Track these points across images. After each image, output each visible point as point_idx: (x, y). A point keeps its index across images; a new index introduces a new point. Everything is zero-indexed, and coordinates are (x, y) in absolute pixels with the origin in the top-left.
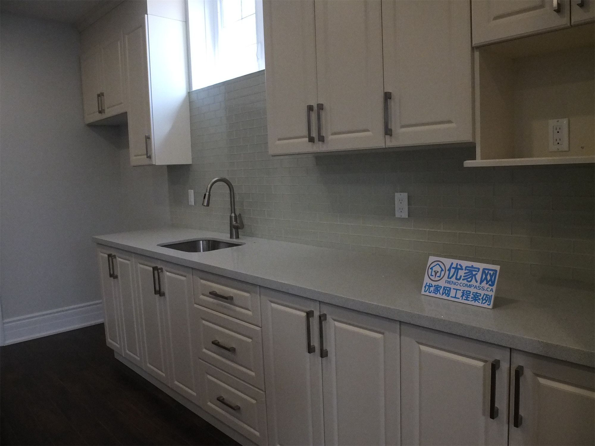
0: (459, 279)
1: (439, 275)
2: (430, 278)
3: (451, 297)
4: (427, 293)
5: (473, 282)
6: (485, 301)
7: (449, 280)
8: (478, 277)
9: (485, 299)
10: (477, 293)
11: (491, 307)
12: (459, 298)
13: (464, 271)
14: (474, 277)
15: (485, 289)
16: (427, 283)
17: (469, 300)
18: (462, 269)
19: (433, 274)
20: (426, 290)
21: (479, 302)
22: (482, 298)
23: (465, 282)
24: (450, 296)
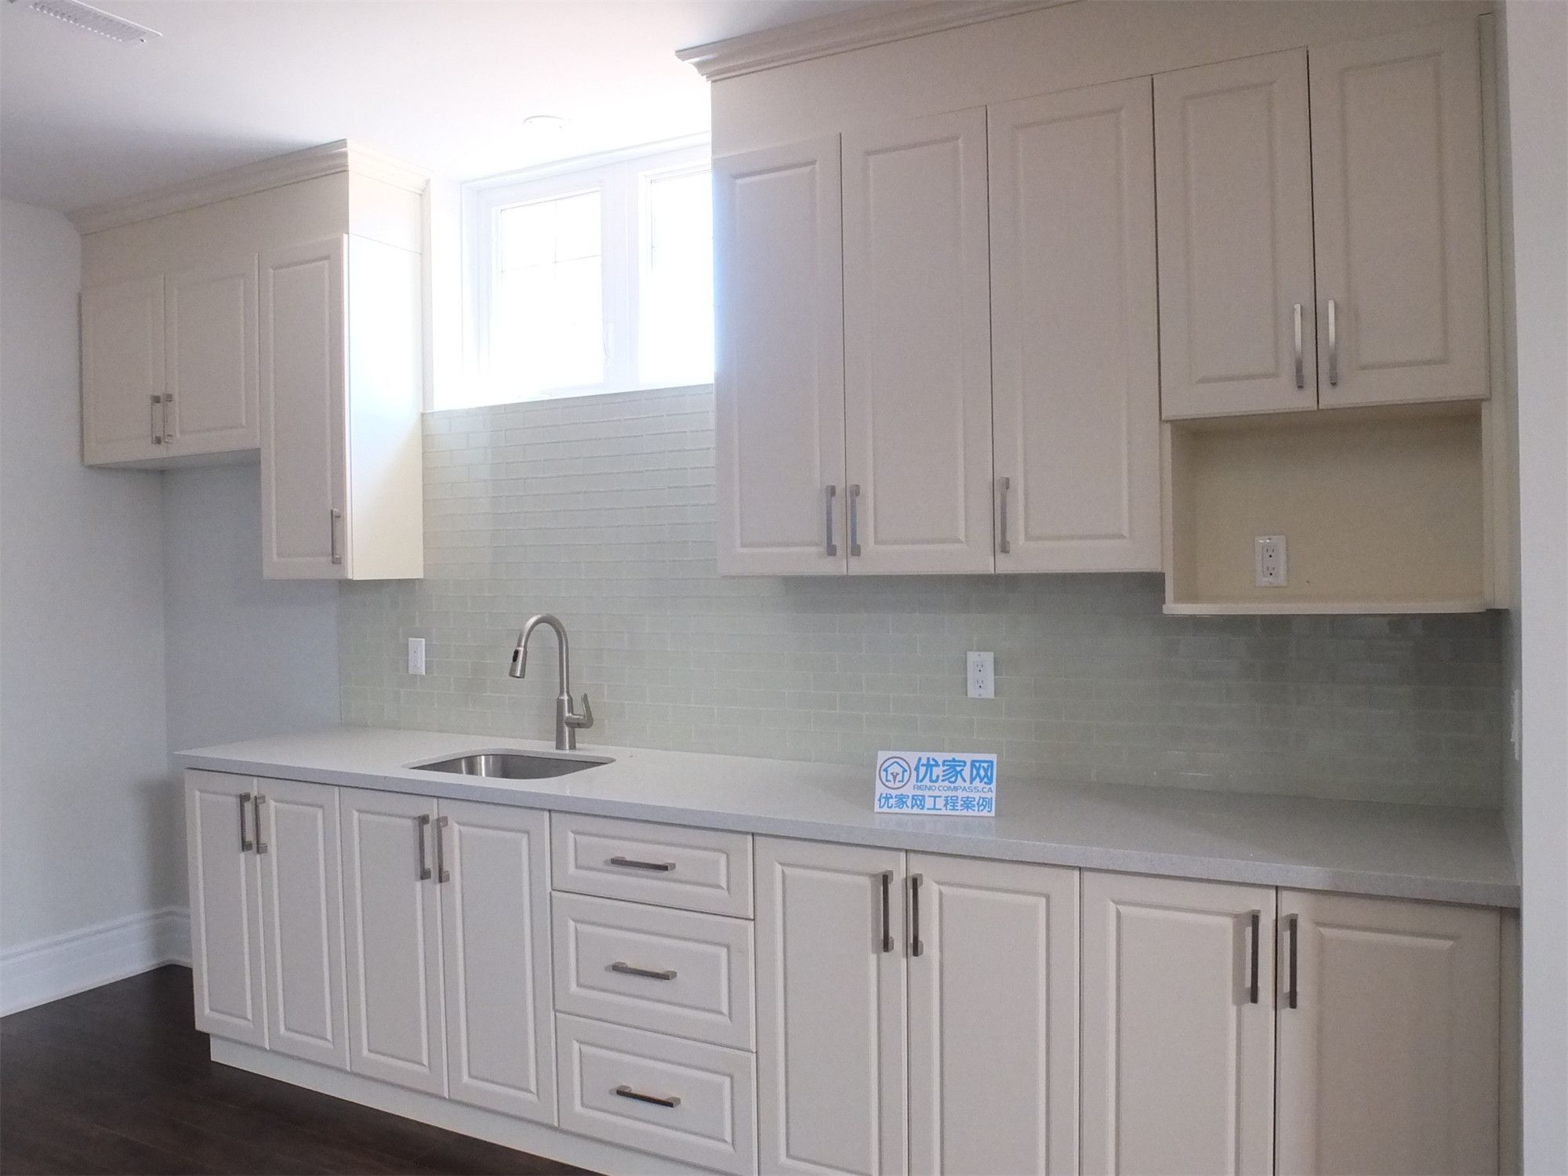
0: (937, 781)
1: (901, 779)
2: (884, 784)
3: (928, 809)
4: (885, 809)
5: (960, 782)
6: (982, 807)
7: (919, 784)
8: (966, 773)
9: (982, 804)
10: (968, 797)
11: (993, 814)
12: (941, 809)
13: (942, 768)
14: (959, 775)
15: (980, 790)
16: (881, 794)
17: (957, 810)
18: (937, 765)
19: (890, 777)
20: (882, 804)
21: (974, 810)
22: (978, 804)
23: (946, 783)
24: (926, 806)
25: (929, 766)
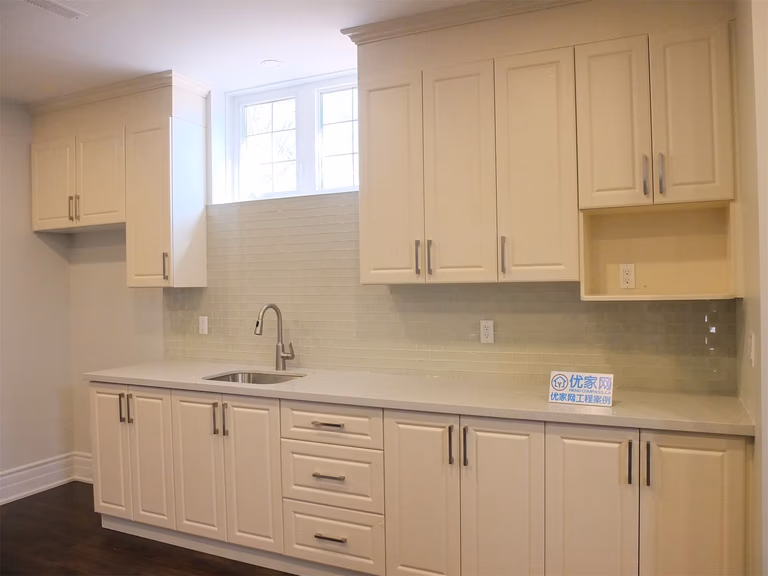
0: (581, 387)
1: (563, 386)
2: (554, 389)
4: (554, 401)
5: (593, 388)
7: (572, 388)
8: (597, 384)
9: (605, 400)
10: (598, 396)
11: (611, 405)
12: (583, 402)
13: (584, 381)
14: (593, 384)
16: (553, 393)
17: (592, 402)
18: (582, 379)
19: (557, 385)
20: (553, 398)
21: (601, 403)
23: (586, 389)
24: (575, 401)
25: (577, 379)
